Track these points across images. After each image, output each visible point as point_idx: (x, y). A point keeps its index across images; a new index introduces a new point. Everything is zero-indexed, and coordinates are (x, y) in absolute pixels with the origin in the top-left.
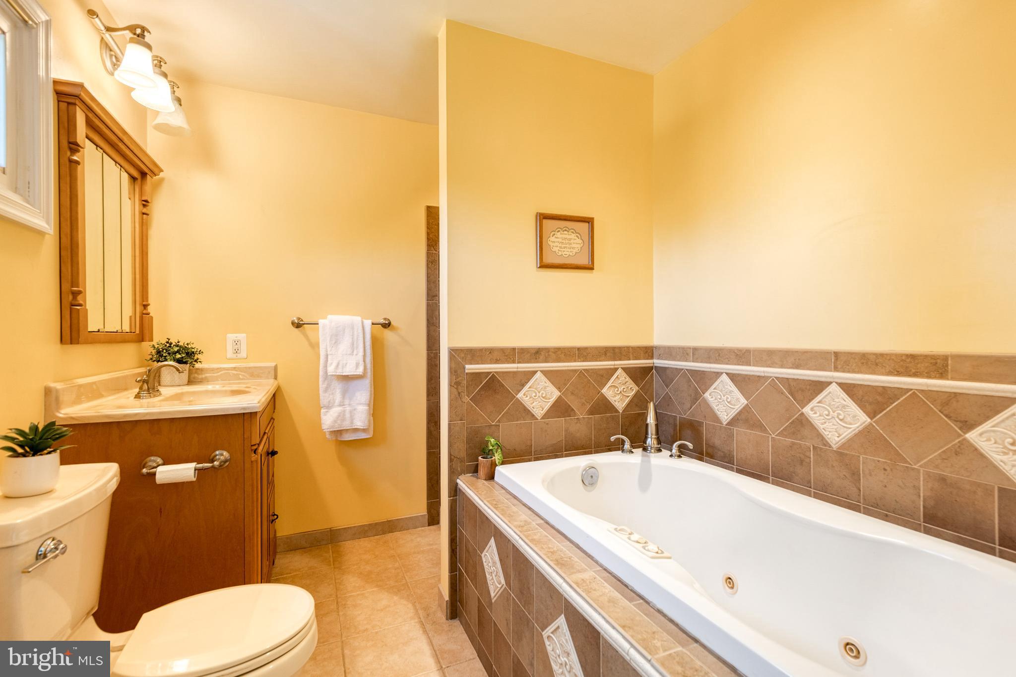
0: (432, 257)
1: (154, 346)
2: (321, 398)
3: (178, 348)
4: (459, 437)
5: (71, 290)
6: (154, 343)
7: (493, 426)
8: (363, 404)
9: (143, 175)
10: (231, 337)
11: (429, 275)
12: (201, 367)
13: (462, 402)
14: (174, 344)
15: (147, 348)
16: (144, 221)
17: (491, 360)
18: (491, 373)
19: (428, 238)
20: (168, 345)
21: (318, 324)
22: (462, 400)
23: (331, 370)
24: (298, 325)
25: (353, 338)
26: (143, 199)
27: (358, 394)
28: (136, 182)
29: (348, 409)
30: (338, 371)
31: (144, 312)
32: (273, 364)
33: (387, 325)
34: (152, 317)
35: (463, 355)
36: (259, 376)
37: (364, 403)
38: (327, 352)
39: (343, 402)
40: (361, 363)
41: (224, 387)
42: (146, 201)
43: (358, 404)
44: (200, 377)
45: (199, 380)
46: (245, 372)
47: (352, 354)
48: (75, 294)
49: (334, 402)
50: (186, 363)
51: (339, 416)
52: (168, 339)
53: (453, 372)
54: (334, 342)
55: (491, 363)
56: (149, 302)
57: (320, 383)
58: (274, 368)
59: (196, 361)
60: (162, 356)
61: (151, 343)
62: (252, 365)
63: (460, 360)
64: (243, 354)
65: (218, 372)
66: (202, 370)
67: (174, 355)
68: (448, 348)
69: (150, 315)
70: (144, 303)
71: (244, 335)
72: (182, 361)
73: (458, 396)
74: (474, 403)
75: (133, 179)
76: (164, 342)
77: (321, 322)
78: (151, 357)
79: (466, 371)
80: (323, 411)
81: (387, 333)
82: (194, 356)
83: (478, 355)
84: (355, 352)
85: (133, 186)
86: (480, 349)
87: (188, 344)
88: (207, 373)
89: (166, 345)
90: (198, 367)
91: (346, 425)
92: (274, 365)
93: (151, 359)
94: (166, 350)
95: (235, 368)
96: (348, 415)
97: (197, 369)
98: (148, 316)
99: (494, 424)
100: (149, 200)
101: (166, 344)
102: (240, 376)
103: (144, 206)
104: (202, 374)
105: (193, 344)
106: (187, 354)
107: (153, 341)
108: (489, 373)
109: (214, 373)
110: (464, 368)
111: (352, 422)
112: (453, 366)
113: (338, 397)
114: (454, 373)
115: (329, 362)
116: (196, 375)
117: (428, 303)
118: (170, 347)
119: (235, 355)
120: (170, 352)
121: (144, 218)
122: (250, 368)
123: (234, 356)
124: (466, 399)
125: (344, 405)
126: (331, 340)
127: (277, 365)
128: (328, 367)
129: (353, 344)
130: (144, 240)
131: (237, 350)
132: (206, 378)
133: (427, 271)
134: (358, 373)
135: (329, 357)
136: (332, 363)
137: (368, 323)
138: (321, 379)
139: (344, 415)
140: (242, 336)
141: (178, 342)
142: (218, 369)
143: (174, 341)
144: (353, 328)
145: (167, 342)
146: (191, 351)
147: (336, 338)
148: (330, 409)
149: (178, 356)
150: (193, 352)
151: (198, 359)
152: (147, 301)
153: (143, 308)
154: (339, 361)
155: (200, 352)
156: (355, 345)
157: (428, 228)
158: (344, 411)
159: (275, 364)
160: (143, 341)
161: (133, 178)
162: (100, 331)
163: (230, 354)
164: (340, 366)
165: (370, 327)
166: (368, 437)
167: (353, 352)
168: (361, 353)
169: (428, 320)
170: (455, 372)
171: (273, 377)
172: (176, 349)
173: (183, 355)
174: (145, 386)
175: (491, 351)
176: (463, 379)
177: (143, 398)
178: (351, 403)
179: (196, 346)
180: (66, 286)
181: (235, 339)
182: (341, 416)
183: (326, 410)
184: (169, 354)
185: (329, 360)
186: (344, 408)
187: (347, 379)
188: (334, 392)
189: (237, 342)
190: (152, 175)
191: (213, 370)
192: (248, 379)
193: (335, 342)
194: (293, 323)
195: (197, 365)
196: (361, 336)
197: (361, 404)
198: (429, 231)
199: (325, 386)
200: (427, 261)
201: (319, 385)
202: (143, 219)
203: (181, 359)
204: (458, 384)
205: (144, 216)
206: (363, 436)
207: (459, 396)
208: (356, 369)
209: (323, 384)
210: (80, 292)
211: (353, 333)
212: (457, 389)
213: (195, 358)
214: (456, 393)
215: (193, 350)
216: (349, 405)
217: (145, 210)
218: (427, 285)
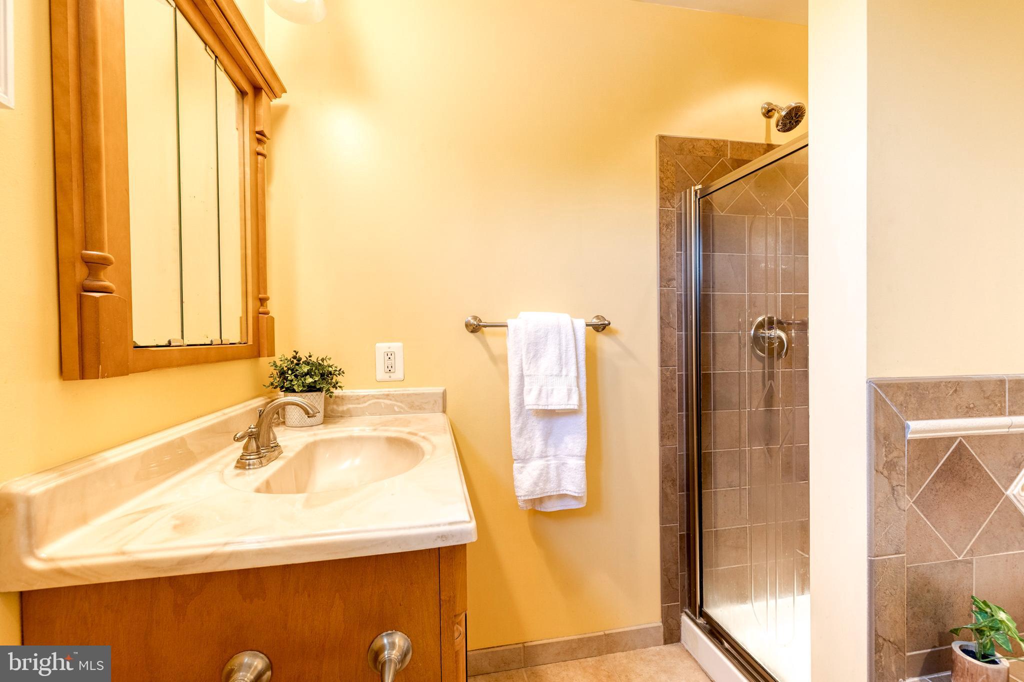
0: (667, 216)
1: (275, 365)
2: (514, 445)
3: (309, 368)
4: (894, 592)
5: (81, 254)
6: (277, 359)
7: (959, 564)
8: (577, 456)
9: (257, 90)
10: (382, 347)
11: (663, 246)
12: (340, 394)
13: (899, 508)
14: (304, 359)
15: (266, 366)
16: (259, 165)
17: (956, 408)
18: (956, 438)
19: (661, 188)
20: (295, 361)
21: (506, 326)
22: (899, 504)
23: (530, 401)
24: (475, 328)
25: (560, 350)
26: (256, 130)
27: (567, 439)
28: (245, 99)
29: (553, 463)
30: (540, 403)
31: (261, 310)
32: (440, 390)
33: (601, 327)
34: (273, 319)
35: (902, 398)
36: (421, 408)
37: (579, 454)
38: (522, 371)
39: (546, 452)
40: (575, 389)
41: (375, 430)
42: (261, 133)
43: (569, 455)
44: (341, 409)
45: (339, 414)
46: (401, 402)
47: (559, 375)
48: (94, 266)
49: (533, 452)
50: (320, 390)
51: (541, 475)
52: (295, 351)
53: (882, 439)
54: (532, 355)
55: (957, 416)
56: (269, 294)
57: (512, 421)
58: (441, 395)
59: (335, 387)
60: (286, 379)
61: (272, 359)
62: (411, 390)
63: (894, 408)
64: (399, 374)
65: (365, 402)
66: (342, 398)
67: (302, 379)
68: (869, 382)
69: (270, 315)
70: (260, 296)
71: (400, 344)
72: (315, 387)
73: (890, 495)
74: (922, 512)
75: (242, 93)
76: (290, 356)
77: (510, 322)
78: (271, 380)
79: (909, 436)
80: (516, 465)
81: (602, 339)
82: (332, 379)
83: (931, 396)
84: (564, 373)
85: (241, 106)
86: (935, 384)
87: (323, 360)
88: (349, 404)
89: (292, 362)
90: (337, 394)
91: (551, 489)
92: (442, 391)
93: (272, 384)
94: (292, 370)
95: (388, 395)
96: (553, 474)
97: (336, 397)
98: (266, 316)
99: (960, 558)
100: (266, 133)
101: (292, 359)
102: (396, 408)
103: (259, 141)
104: (343, 405)
105: (330, 359)
106: (322, 375)
107: (274, 356)
108: (952, 439)
109: (359, 404)
110: (904, 428)
111: (559, 485)
112: (882, 424)
113: (538, 444)
114: (883, 441)
115: (526, 388)
116: (335, 407)
117: (661, 291)
118: (297, 364)
119: (388, 375)
120: (297, 373)
121: (259, 162)
122: (409, 395)
123: (386, 377)
124: (907, 502)
125: (546, 457)
126: (528, 352)
127: (445, 390)
128: (525, 394)
129: (561, 359)
130: (259, 196)
131: (390, 368)
132: (349, 410)
133: (660, 240)
134: (572, 407)
135: (526, 380)
136: (531, 390)
137: (580, 324)
138: (513, 415)
139: (548, 473)
140: (396, 346)
141: (310, 356)
142: (364, 396)
143: (303, 355)
144: (559, 333)
145: (295, 357)
146: (328, 371)
147: (535, 348)
148: (526, 463)
149: (309, 380)
150: (330, 373)
151: (337, 383)
152: (265, 292)
153: (259, 303)
154: (542, 387)
155: (341, 372)
156: (564, 361)
157: (661, 171)
158: (548, 467)
159: (444, 388)
160: (259, 357)
161: (241, 91)
162: (173, 344)
163: (381, 374)
164: (544, 395)
165: (584, 330)
166: (581, 506)
167: (561, 371)
168: (573, 374)
169: (661, 318)
170: (885, 438)
171: (441, 409)
172: (306, 369)
173: (317, 379)
174: (253, 445)
175: (956, 385)
176: (902, 454)
177: (249, 469)
178: (558, 453)
179: (335, 362)
180: (71, 247)
181: (389, 350)
182: (544, 475)
183: (521, 465)
184: (296, 376)
185: (526, 383)
186: (547, 461)
187: (549, 414)
188: (531, 435)
189: (389, 356)
190: (270, 95)
191: (358, 399)
192: (407, 412)
193: (534, 356)
194: (467, 325)
195: (337, 392)
196: (572, 345)
197: (573, 456)
198: (662, 176)
199: (519, 425)
200: (660, 224)
201: (510, 424)
202: (257, 162)
203: (313, 385)
204: (891, 465)
205: (260, 157)
206: (573, 505)
207: (893, 494)
208: (568, 400)
209: (516, 423)
210: (104, 263)
211: (560, 340)
212: (889, 478)
213: (334, 381)
214: (888, 489)
215: (330, 369)
216: (555, 456)
217: (260, 149)
218: (660, 263)
